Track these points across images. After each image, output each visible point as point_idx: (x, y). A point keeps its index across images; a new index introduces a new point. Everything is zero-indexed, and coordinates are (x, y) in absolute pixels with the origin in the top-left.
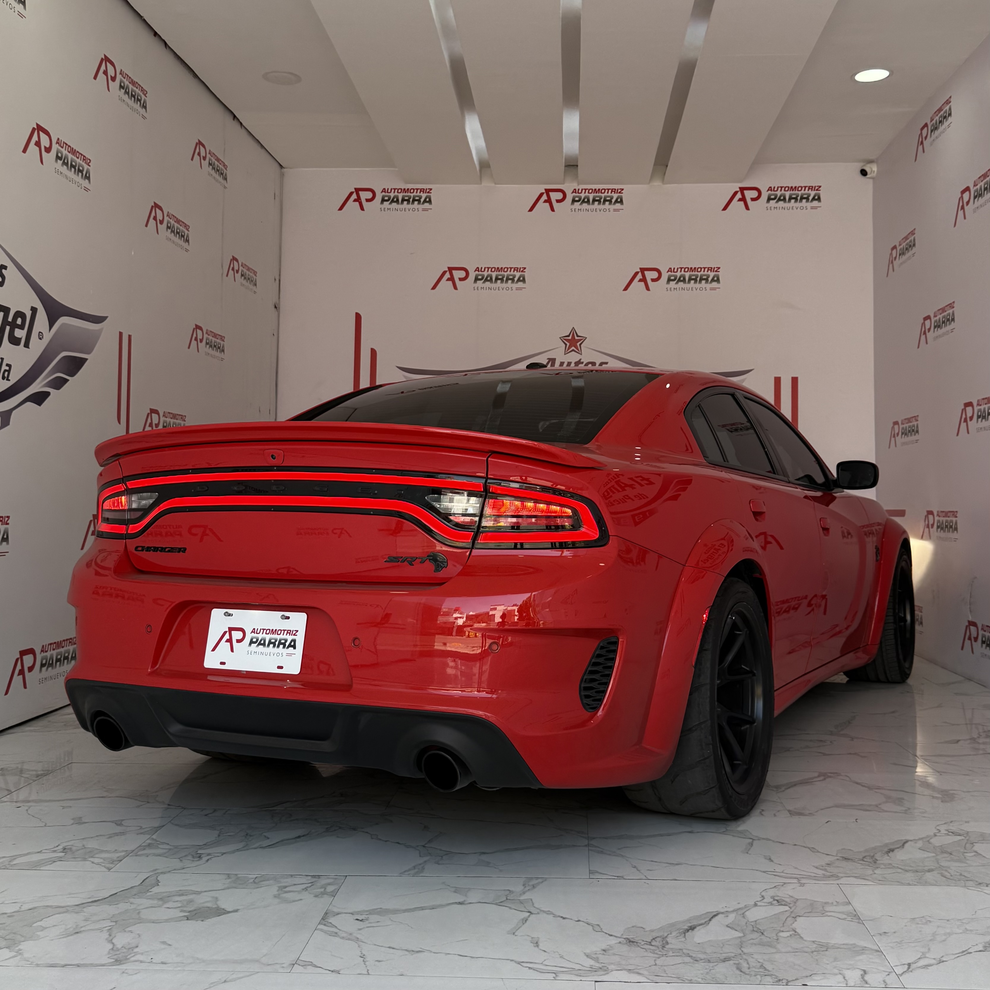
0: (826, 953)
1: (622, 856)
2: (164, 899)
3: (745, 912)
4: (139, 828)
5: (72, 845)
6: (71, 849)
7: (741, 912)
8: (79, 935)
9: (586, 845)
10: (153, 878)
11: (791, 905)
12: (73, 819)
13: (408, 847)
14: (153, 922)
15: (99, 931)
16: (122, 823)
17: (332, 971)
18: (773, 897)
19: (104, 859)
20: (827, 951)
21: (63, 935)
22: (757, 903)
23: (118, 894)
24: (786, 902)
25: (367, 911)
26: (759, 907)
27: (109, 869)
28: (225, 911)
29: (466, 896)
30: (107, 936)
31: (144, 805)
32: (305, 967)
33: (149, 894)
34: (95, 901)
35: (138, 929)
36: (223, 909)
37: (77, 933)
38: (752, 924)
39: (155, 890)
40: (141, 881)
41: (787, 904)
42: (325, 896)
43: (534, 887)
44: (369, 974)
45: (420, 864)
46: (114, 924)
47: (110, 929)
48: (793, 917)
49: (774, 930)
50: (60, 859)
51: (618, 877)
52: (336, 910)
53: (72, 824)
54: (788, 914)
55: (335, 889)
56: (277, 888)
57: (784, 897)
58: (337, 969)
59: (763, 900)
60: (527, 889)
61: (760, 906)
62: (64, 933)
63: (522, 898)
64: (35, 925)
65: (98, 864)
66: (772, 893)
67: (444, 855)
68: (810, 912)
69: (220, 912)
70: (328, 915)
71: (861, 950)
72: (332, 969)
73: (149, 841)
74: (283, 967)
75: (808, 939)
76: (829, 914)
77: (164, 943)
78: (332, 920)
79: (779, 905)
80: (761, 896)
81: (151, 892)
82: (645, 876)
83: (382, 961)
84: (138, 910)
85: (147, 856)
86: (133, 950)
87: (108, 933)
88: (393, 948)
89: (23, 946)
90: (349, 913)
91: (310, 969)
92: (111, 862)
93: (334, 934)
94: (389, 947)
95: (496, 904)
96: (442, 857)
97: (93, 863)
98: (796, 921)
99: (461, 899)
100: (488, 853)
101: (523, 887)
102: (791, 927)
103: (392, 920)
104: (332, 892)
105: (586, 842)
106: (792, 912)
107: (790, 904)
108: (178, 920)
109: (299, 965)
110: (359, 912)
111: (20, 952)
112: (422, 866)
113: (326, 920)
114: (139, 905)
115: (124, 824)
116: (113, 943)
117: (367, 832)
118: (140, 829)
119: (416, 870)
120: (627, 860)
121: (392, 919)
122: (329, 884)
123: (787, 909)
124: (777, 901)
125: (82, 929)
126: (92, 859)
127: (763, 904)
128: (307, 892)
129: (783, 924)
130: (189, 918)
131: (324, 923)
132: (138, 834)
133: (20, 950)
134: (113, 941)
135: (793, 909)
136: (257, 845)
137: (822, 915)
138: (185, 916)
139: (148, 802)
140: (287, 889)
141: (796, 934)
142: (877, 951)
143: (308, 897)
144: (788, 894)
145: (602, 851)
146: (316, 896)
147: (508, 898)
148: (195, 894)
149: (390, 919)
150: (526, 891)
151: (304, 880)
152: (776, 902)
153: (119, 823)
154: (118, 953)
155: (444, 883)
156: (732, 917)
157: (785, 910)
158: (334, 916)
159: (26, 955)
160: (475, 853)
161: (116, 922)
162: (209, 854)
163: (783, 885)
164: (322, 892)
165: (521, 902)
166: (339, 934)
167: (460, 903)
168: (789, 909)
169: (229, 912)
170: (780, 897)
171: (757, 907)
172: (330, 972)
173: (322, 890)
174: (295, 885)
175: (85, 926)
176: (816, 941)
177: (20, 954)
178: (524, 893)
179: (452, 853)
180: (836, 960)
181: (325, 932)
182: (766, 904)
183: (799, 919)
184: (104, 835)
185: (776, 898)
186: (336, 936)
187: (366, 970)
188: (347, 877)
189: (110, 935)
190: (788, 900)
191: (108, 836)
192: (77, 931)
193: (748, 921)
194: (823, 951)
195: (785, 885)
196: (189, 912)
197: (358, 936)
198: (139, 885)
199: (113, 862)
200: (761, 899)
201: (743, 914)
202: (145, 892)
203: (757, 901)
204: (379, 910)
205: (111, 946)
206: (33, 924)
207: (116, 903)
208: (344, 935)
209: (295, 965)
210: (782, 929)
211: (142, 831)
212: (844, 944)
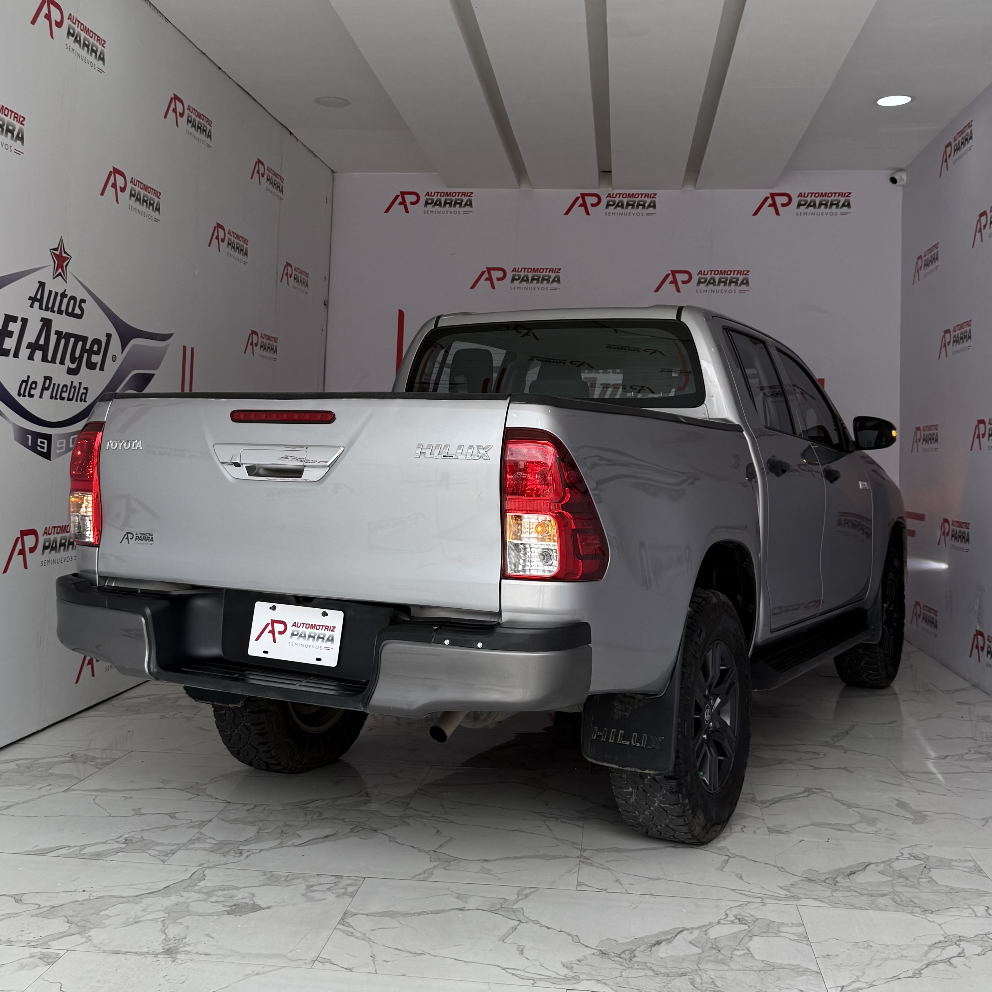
0: (772, 972)
1: (608, 869)
2: (209, 893)
3: (709, 929)
4: (189, 821)
5: (132, 837)
6: (131, 840)
7: (704, 929)
8: (138, 924)
9: (578, 857)
10: (201, 872)
11: (750, 925)
12: (133, 810)
13: (420, 851)
14: (199, 916)
15: (154, 921)
16: (176, 816)
17: (346, 969)
18: (735, 916)
19: (160, 851)
20: (773, 970)
21: (124, 924)
22: (720, 920)
23: (171, 886)
24: (747, 921)
25: (380, 913)
26: (721, 925)
27: (164, 862)
28: (260, 908)
29: (466, 902)
30: (161, 927)
31: (194, 797)
32: (324, 963)
33: (196, 887)
34: (152, 893)
35: (187, 921)
36: (259, 906)
37: (136, 922)
38: (713, 941)
39: (202, 884)
40: (190, 875)
41: (747, 923)
42: (345, 896)
43: (526, 896)
44: (376, 973)
45: (430, 869)
46: (167, 915)
47: (163, 920)
48: (750, 936)
49: (731, 948)
50: (122, 850)
51: (601, 890)
52: (353, 910)
53: (133, 815)
54: (746, 932)
55: (355, 890)
56: (305, 887)
57: (745, 916)
58: (350, 967)
59: (726, 918)
60: (520, 898)
61: (723, 924)
62: (125, 922)
63: (515, 907)
64: (102, 913)
65: (154, 856)
66: (735, 911)
67: (452, 861)
68: (766, 932)
69: (256, 908)
70: (346, 915)
71: (803, 971)
72: (346, 967)
73: (197, 835)
74: (305, 963)
75: (758, 958)
76: (782, 934)
77: (208, 935)
78: (349, 920)
79: (739, 924)
80: (725, 914)
81: (198, 886)
82: (626, 890)
83: (389, 961)
84: (186, 903)
85: (196, 850)
86: (182, 941)
87: (162, 924)
88: (400, 950)
89: (92, 933)
90: (365, 914)
91: (328, 965)
92: (165, 854)
93: (351, 934)
94: (396, 949)
95: (491, 912)
96: (450, 862)
97: (150, 855)
98: (751, 940)
99: (461, 905)
100: (490, 861)
101: (516, 896)
102: (746, 945)
103: (401, 923)
104: (351, 893)
105: (578, 853)
106: (749, 931)
107: (750, 923)
108: (220, 914)
109: (319, 962)
110: (373, 913)
111: (90, 938)
112: (431, 871)
113: (345, 920)
114: (188, 899)
115: (178, 817)
116: (166, 934)
117: (386, 834)
118: (191, 822)
119: (426, 875)
120: (612, 873)
121: (400, 921)
122: (350, 885)
123: (745, 928)
124: (739, 919)
125: (140, 919)
126: (150, 852)
127: (726, 922)
128: (330, 892)
129: (740, 942)
130: (230, 913)
131: (343, 923)
132: (189, 828)
133: (90, 936)
134: (166, 931)
135: (751, 928)
136: (289, 843)
137: (775, 935)
138: (226, 911)
139: (198, 795)
140: (312, 889)
141: (749, 952)
142: (817, 973)
143: (331, 897)
144: (749, 914)
145: (591, 863)
146: (338, 896)
147: (503, 906)
148: (235, 889)
149: (399, 921)
150: (519, 900)
151: (328, 880)
152: (737, 921)
153: (172, 816)
154: (170, 943)
155: (448, 889)
156: (696, 932)
157: (744, 929)
158: (352, 916)
159: (96, 941)
160: (479, 860)
161: (168, 913)
162: (248, 851)
163: (747, 904)
164: (343, 892)
165: (514, 911)
166: (354, 934)
167: (460, 909)
168: (748, 928)
169: (263, 909)
170: (742, 915)
171: (720, 925)
172: (344, 970)
173: (343, 890)
174: (320, 884)
175: (143, 916)
176: (765, 961)
177: (90, 940)
178: (517, 902)
179: (459, 859)
180: (779, 979)
181: (343, 931)
182: (728, 922)
183: (755, 938)
184: (160, 828)
185: (739, 917)
186: (351, 936)
187: (375, 970)
188: (366, 879)
189: (163, 926)
190: (749, 919)
191: (163, 829)
192: (135, 921)
193: (709, 938)
194: (769, 970)
195: (748, 905)
196: (230, 907)
197: (371, 937)
198: (189, 879)
199: (167, 854)
200: (725, 917)
201: (706, 931)
202: (193, 886)
203: (721, 919)
204: (391, 912)
205: (164, 937)
206: (101, 912)
207: (168, 896)
208: (359, 935)
209: (316, 961)
210: (737, 948)
211: (192, 824)
212: (789, 965)
